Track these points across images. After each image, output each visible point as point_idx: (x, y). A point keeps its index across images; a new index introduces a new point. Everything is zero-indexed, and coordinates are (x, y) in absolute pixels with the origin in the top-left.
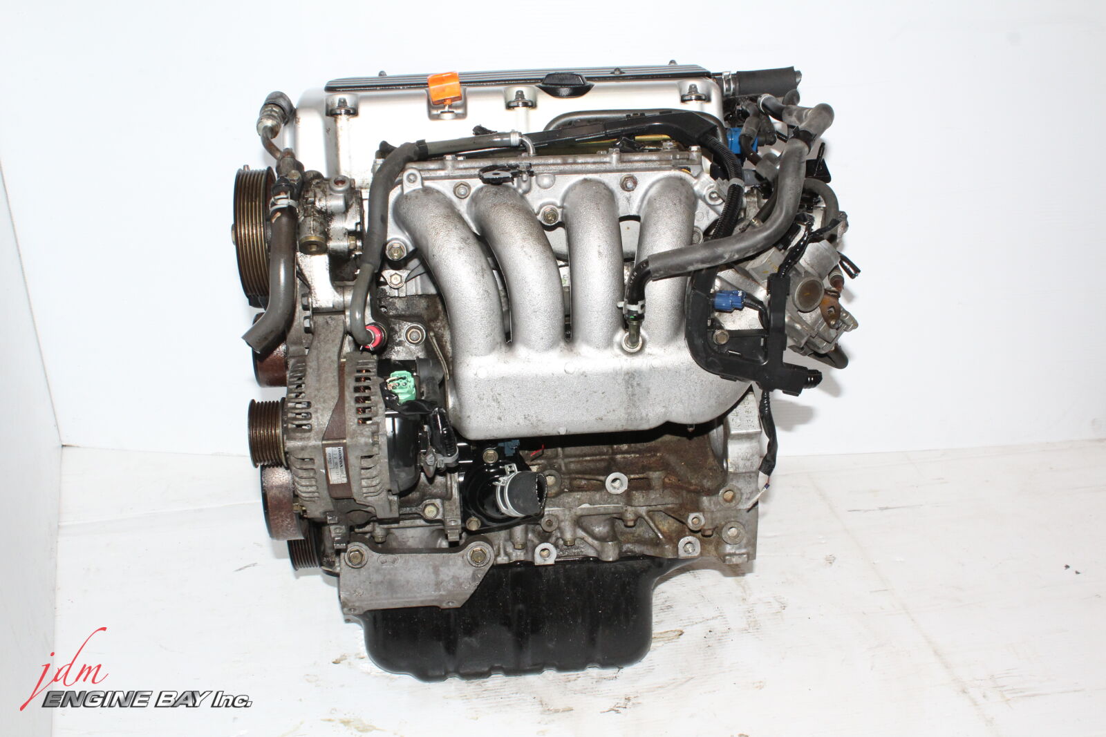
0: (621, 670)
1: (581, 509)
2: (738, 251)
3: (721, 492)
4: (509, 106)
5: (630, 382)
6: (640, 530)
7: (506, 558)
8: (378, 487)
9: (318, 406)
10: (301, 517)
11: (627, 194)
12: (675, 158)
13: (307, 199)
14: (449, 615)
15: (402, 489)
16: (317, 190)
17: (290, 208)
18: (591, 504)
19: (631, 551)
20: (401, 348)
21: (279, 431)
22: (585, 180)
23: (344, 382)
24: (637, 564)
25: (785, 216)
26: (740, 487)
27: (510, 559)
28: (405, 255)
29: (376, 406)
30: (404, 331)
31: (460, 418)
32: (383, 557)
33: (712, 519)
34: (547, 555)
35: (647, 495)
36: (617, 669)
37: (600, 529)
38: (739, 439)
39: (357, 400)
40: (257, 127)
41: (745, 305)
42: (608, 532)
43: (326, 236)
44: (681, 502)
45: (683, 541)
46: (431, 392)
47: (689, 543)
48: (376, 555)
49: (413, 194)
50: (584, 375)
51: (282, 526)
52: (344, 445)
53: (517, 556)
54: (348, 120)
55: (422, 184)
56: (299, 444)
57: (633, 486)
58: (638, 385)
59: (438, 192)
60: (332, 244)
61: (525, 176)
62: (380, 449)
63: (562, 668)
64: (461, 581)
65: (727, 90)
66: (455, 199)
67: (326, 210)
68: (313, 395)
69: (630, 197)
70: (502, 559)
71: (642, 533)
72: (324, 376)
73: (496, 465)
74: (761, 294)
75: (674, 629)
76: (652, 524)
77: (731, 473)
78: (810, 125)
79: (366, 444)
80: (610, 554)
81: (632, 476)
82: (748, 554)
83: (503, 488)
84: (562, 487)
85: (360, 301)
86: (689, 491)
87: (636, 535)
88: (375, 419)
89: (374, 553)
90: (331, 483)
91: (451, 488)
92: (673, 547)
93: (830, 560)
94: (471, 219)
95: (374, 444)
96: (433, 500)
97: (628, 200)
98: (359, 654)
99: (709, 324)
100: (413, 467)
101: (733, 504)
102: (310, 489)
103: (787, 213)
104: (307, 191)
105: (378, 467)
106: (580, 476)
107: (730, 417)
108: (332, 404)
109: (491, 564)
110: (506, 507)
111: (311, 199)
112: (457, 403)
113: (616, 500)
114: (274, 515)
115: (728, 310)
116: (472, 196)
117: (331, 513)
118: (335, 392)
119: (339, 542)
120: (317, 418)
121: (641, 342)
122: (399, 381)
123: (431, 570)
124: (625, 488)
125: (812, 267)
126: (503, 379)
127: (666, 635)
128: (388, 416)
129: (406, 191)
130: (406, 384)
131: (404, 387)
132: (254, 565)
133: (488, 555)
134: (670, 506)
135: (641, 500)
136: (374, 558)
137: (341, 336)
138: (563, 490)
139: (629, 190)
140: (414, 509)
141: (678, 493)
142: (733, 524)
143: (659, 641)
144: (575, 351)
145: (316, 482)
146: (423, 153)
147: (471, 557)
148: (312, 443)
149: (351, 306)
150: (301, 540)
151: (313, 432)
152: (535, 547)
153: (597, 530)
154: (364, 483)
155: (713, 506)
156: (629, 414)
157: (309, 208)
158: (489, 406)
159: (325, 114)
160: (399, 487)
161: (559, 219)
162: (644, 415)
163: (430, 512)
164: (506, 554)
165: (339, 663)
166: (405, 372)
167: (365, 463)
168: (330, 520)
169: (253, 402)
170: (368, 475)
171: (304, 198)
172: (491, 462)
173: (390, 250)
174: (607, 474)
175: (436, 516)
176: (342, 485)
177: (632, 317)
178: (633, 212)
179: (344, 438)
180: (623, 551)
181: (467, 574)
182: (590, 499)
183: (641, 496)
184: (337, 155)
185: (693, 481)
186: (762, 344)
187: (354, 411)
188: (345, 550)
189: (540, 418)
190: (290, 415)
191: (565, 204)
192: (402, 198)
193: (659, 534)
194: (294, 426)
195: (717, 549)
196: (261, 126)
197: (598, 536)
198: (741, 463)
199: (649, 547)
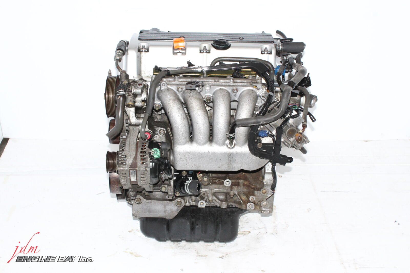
0: (226, 244)
1: (215, 190)
2: (266, 121)
3: (261, 190)
4: (201, 52)
5: (230, 157)
6: (235, 198)
7: (189, 204)
8: (146, 183)
9: (129, 157)
10: (122, 188)
11: (235, 94)
12: (252, 82)
13: (129, 90)
14: (168, 221)
15: (154, 183)
16: (133, 87)
17: (123, 94)
18: (218, 189)
19: (232, 205)
20: (158, 136)
21: (116, 162)
22: (221, 89)
23: (137, 149)
24: (234, 209)
25: (282, 111)
26: (268, 189)
27: (190, 204)
28: (160, 108)
29: (147, 158)
30: (159, 130)
31: (174, 163)
32: (147, 201)
33: (258, 199)
34: (202, 204)
35: (238, 188)
36: (225, 243)
37: (221, 197)
38: (268, 174)
39: (141, 156)
40: (114, 59)
41: (268, 136)
42: (224, 198)
43: (134, 102)
44: (249, 191)
45: (249, 204)
46: (165, 154)
47: (251, 205)
48: (145, 200)
49: (164, 90)
50: (215, 153)
51: (115, 190)
52: (136, 170)
53: (193, 203)
54: (145, 53)
55: (167, 87)
56: (122, 169)
57: (233, 184)
58: (232, 158)
59: (172, 90)
60: (136, 104)
61: (201, 87)
62: (147, 172)
63: (206, 241)
64: (173, 211)
65: (279, 49)
66: (177, 92)
67: (135, 93)
68: (127, 153)
69: (236, 95)
70: (188, 204)
71: (236, 199)
72: (131, 147)
73: (186, 176)
74: (274, 132)
75: (247, 231)
76: (239, 197)
77: (265, 184)
78: (294, 80)
79: (143, 170)
80: (224, 206)
81: (233, 181)
82: (270, 211)
83: (187, 185)
84: (210, 182)
85: (145, 123)
86: (252, 188)
87: (234, 199)
88: (147, 163)
89: (144, 199)
90: (131, 181)
91: (171, 182)
92: (245, 206)
93: (309, 210)
94: (182, 98)
95: (146, 170)
96: (165, 185)
97: (235, 95)
98: (137, 230)
99: (256, 141)
100: (158, 178)
101: (265, 194)
102: (124, 182)
103: (282, 110)
104: (129, 87)
105: (147, 177)
106: (216, 179)
107: (266, 166)
108: (133, 157)
109: (183, 206)
110: (188, 191)
111: (131, 90)
112: (173, 159)
113: (227, 188)
114: (112, 186)
115: (263, 137)
116: (183, 91)
117: (131, 188)
118: (134, 153)
119: (133, 197)
120: (128, 161)
121: (233, 144)
122: (155, 152)
123: (163, 206)
124: (230, 185)
125: (293, 123)
126: (189, 153)
127: (245, 233)
128: (150, 162)
129: (162, 89)
130: (157, 153)
131: (156, 153)
132: (103, 193)
133: (182, 203)
134: (245, 192)
135: (236, 189)
136: (144, 201)
137: (138, 133)
138: (210, 183)
139: (235, 93)
140: (158, 188)
141: (248, 188)
142: (265, 201)
143: (241, 235)
144: (212, 146)
145: (127, 180)
146: (168, 74)
147: (177, 203)
148: (126, 169)
149: (142, 125)
150: (121, 194)
151: (127, 165)
152: (199, 201)
153: (220, 197)
154: (142, 182)
155: (258, 195)
156: (229, 166)
157: (130, 93)
158: (183, 161)
159: (137, 51)
160: (153, 183)
161: (212, 100)
162: (234, 167)
163: (163, 189)
164: (189, 202)
165: (131, 232)
166: (157, 149)
167: (142, 176)
168: (130, 190)
169: (108, 151)
170: (143, 180)
171: (128, 89)
172: (184, 175)
173: (155, 106)
174: (225, 179)
175: (165, 190)
176: (135, 182)
177: (230, 138)
178: (236, 99)
179: (136, 168)
180: (229, 205)
181: (175, 209)
182: (218, 187)
183: (236, 188)
184: (141, 66)
185: (254, 184)
186: (273, 148)
187: (140, 159)
188: (135, 199)
189: (200, 165)
190: (120, 159)
191: (213, 96)
192: (160, 91)
193: (241, 201)
194: (121, 163)
195: (259, 208)
196: (116, 59)
197: (220, 199)
198: (269, 182)
199: (238, 205)
